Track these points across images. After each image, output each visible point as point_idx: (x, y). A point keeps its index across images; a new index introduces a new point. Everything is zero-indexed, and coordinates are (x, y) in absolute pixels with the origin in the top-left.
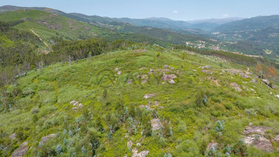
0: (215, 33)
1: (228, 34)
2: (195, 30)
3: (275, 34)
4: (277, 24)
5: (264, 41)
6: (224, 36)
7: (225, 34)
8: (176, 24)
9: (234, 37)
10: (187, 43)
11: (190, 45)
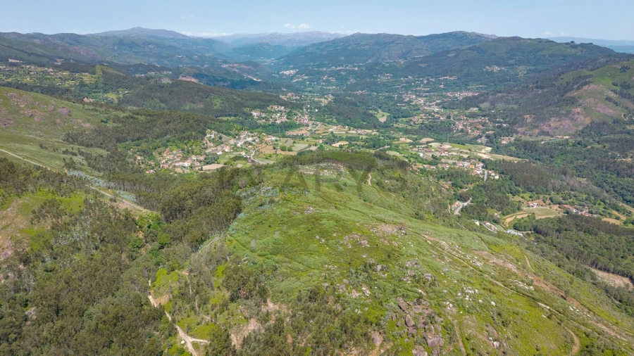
0: (287, 73)
1: (311, 75)
2: (247, 65)
3: (387, 76)
4: (387, 53)
5: (373, 91)
6: (305, 79)
7: (306, 75)
8: (199, 47)
9: (324, 82)
10: (255, 114)
11: (260, 118)
